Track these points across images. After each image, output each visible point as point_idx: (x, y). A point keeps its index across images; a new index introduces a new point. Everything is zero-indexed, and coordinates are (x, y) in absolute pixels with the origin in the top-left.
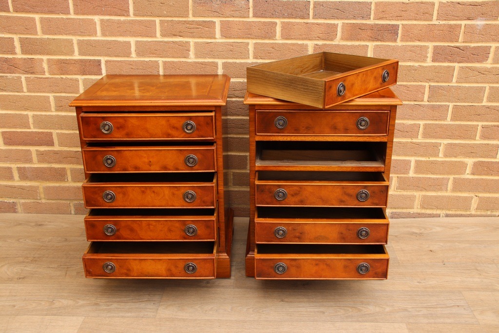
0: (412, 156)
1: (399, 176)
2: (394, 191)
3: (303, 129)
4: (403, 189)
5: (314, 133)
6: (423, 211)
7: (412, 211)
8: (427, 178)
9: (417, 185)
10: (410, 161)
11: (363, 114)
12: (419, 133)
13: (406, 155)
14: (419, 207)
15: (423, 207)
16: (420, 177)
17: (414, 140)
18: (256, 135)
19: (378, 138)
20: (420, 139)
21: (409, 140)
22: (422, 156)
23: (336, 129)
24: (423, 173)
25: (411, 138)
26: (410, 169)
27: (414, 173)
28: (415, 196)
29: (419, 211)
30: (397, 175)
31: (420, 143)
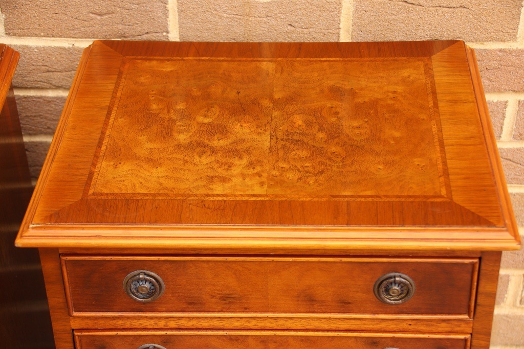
2: (514, 305)
3: (213, 300)
5: (246, 310)
11: (396, 267)
18: (70, 315)
19: (444, 324)
23: (312, 301)
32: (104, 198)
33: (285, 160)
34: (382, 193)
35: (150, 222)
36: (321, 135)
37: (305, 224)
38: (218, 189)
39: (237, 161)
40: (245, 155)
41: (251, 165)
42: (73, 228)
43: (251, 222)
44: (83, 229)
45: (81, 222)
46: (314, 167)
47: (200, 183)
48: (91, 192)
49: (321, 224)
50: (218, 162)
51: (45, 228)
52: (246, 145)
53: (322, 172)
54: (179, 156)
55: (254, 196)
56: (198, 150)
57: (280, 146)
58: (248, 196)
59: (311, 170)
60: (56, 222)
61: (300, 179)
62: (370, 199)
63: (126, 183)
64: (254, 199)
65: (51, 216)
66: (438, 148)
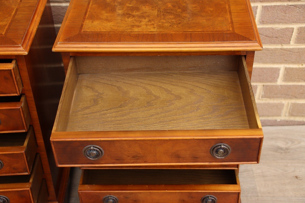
0: (281, 63)
1: (265, 84)
4: (270, 97)
6: (292, 119)
7: (278, 119)
8: (299, 86)
9: (286, 92)
10: (278, 70)
12: (292, 39)
13: (274, 62)
14: (287, 114)
15: (291, 115)
16: (290, 85)
17: (285, 47)
20: (293, 45)
21: (279, 47)
22: (293, 63)
24: (294, 81)
25: (281, 43)
26: (278, 77)
27: (283, 81)
28: (283, 105)
29: (287, 118)
30: (262, 84)
31: (293, 49)
32: (87, 33)
33: (164, 19)
34: (205, 30)
35: (107, 42)
36: (179, 10)
37: (173, 41)
38: (136, 30)
39: (143, 20)
40: (147, 18)
41: (150, 21)
42: (75, 44)
43: (150, 41)
44: (80, 44)
45: (79, 42)
46: (176, 22)
47: (128, 28)
48: (82, 31)
49: (180, 41)
50: (135, 20)
51: (64, 44)
52: (147, 14)
53: (180, 23)
54: (119, 18)
55: (151, 32)
56: (127, 16)
57: (162, 14)
58: (149, 32)
59: (175, 22)
60: (68, 41)
61: (170, 26)
62: (200, 32)
63: (97, 28)
64: (151, 33)
65: (66, 39)
66: (229, 14)
